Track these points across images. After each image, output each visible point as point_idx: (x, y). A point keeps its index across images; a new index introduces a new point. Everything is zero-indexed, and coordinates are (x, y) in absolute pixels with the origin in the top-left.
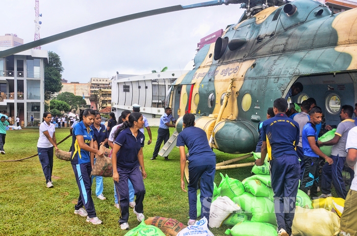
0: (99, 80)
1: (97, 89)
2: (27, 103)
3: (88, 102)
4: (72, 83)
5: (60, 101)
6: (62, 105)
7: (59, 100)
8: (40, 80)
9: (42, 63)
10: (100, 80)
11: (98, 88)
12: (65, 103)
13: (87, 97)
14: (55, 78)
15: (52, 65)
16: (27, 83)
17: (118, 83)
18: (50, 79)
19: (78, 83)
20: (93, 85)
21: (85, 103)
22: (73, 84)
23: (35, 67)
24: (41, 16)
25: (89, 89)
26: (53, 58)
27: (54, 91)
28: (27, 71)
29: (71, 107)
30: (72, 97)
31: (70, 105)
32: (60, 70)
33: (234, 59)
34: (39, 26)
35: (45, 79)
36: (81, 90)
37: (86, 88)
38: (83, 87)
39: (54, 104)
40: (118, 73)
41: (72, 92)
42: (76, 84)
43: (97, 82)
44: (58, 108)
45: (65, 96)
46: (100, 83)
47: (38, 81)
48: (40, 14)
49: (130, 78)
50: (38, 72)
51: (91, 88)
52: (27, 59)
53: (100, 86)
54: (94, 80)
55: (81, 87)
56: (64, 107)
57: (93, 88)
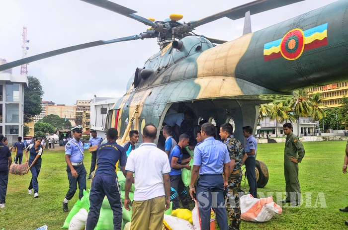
0: (84, 103)
1: (82, 111)
2: (6, 126)
3: (73, 124)
4: (58, 105)
5: (45, 124)
6: (46, 127)
7: (45, 122)
8: (18, 104)
9: (21, 88)
10: (86, 103)
11: (84, 110)
12: (50, 125)
13: (73, 119)
14: (34, 101)
15: (32, 89)
16: (6, 106)
17: (96, 106)
18: (30, 102)
19: (64, 105)
20: (79, 108)
21: (69, 124)
22: (60, 107)
23: (14, 92)
24: (28, 42)
25: (75, 112)
26: (34, 82)
27: (34, 114)
28: (7, 95)
29: (56, 129)
30: (58, 119)
31: (55, 127)
32: (40, 94)
33: (143, 88)
34: (26, 52)
35: (24, 102)
36: (67, 112)
37: (72, 111)
38: (68, 110)
39: (39, 126)
40: (95, 96)
41: (58, 114)
42: (63, 107)
43: (82, 105)
44: (43, 131)
45: (50, 118)
46: (86, 105)
47: (17, 105)
48: (27, 40)
49: (107, 101)
50: (18, 96)
51: (77, 110)
52: (7, 84)
53: (86, 108)
54: (80, 103)
55: (67, 110)
56: (48, 129)
57: (79, 110)
